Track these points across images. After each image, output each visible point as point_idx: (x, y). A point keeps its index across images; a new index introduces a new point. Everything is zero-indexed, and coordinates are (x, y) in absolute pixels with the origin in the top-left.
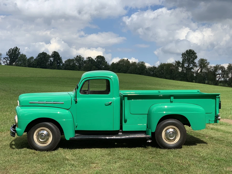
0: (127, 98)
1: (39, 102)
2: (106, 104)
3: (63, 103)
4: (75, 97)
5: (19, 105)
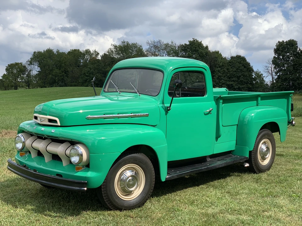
0: (221, 101)
1: (118, 115)
2: (205, 113)
3: (147, 115)
4: (163, 103)
5: (60, 125)
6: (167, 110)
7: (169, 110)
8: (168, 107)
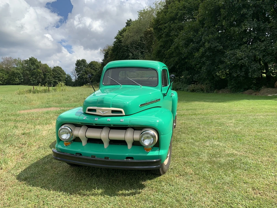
4: (162, 91)
5: (125, 115)
6: (164, 95)
7: (165, 96)
8: (165, 94)
